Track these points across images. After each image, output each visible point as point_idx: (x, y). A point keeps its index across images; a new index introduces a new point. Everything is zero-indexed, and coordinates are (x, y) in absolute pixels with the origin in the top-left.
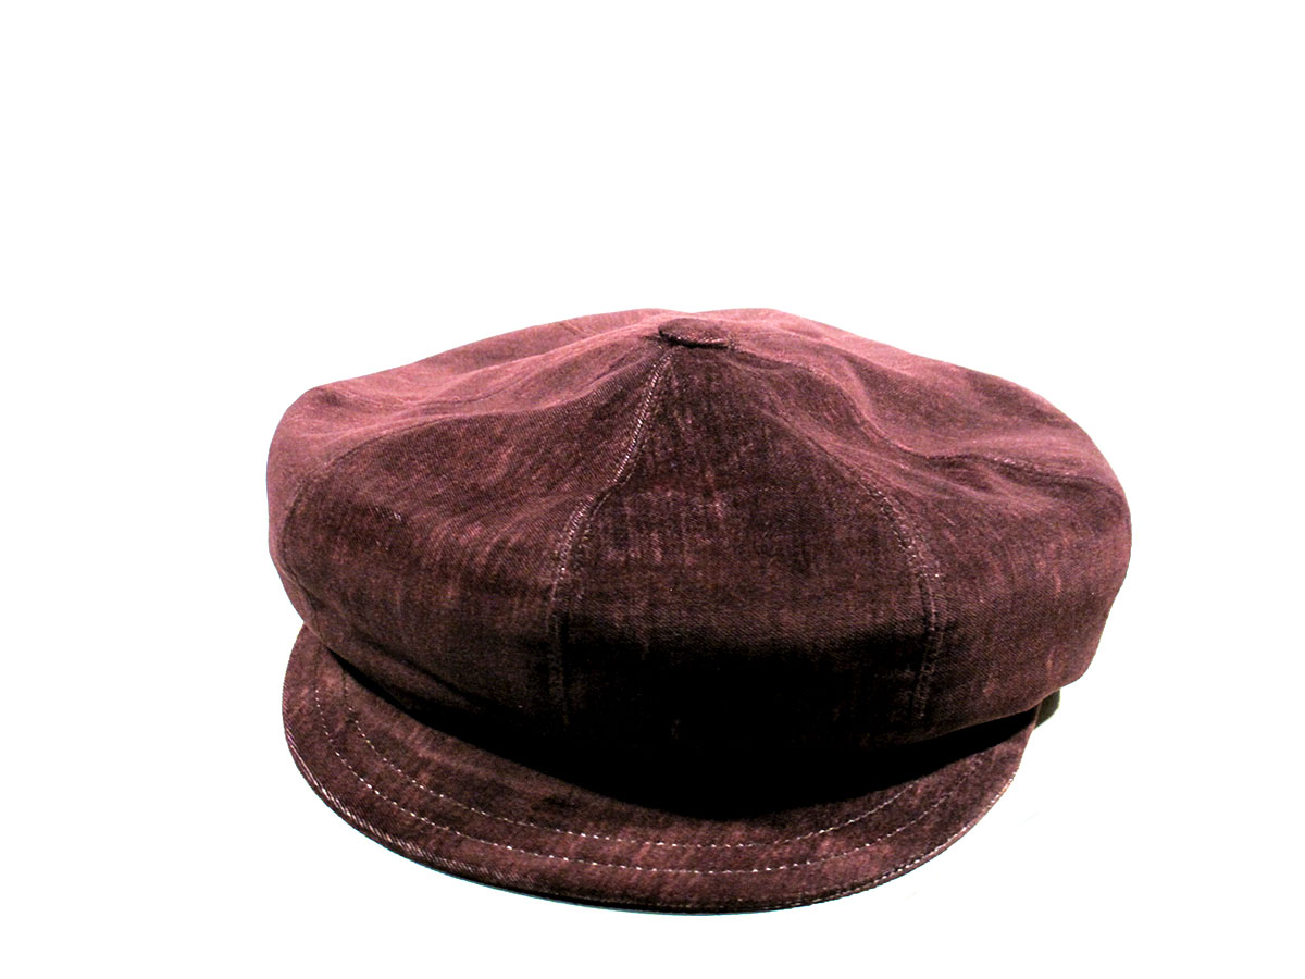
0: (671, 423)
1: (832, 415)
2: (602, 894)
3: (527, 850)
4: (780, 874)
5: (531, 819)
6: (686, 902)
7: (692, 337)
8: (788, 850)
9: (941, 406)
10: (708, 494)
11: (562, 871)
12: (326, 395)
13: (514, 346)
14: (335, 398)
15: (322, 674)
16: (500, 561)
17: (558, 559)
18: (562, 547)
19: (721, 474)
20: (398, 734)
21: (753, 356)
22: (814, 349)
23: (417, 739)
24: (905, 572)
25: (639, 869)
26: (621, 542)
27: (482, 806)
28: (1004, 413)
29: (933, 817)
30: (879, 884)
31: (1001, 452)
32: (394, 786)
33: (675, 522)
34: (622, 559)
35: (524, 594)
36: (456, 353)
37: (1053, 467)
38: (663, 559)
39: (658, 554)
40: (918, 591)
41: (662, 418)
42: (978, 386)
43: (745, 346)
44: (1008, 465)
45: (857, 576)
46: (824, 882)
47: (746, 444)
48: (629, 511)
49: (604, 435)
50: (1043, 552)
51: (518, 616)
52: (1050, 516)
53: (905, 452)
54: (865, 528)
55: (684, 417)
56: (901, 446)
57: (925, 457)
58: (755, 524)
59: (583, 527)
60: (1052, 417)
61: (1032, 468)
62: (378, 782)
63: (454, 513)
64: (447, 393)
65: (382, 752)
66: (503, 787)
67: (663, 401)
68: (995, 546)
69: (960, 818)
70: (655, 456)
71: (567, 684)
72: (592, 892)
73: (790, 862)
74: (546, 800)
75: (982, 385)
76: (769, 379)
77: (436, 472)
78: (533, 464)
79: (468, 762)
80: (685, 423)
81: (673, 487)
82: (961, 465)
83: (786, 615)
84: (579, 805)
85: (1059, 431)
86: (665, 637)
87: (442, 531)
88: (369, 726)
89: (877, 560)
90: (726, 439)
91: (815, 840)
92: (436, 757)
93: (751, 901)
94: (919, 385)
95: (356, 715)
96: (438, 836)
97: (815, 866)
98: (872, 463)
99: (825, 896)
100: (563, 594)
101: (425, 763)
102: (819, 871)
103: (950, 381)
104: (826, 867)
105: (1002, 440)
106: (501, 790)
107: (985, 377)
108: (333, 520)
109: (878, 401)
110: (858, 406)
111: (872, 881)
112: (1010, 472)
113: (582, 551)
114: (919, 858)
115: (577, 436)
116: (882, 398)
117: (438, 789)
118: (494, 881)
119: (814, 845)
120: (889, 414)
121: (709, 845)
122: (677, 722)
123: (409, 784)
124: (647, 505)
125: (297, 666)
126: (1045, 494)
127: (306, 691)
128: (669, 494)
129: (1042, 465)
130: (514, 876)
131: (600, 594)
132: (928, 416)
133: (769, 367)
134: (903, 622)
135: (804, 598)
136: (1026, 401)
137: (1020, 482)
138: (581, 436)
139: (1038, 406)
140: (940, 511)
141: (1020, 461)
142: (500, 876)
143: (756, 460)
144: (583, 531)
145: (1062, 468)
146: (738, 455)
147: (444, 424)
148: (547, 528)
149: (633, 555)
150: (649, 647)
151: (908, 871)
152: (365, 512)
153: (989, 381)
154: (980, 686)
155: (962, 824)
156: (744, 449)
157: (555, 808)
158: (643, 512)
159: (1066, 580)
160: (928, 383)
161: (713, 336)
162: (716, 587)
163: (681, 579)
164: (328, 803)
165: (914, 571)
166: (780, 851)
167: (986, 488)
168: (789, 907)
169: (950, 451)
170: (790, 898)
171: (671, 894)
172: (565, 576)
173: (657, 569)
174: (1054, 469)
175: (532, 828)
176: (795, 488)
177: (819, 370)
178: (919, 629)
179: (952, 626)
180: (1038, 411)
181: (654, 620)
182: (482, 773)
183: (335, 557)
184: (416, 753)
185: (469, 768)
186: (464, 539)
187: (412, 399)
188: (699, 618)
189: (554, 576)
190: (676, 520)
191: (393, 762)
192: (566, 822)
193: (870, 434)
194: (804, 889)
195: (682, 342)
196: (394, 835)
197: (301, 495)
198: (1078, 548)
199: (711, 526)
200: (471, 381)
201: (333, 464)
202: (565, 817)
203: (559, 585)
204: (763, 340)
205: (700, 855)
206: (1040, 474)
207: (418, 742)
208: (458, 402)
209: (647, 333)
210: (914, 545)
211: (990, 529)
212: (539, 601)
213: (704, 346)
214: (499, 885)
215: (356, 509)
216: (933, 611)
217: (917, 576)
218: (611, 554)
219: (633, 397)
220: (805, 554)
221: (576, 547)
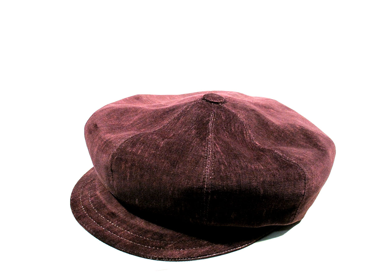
0: (179, 120)
3: (98, 223)
5: (104, 216)
8: (158, 244)
16: (106, 144)
17: (116, 147)
18: (119, 144)
20: (97, 186)
21: (225, 108)
24: (201, 174)
25: (118, 236)
26: (134, 146)
27: (97, 210)
31: (282, 151)
32: (85, 198)
35: (106, 154)
37: (292, 159)
38: (140, 153)
40: (202, 180)
41: (178, 118)
42: (303, 132)
44: (279, 155)
47: (186, 128)
49: (162, 119)
57: (260, 148)
60: (320, 147)
61: (286, 158)
62: (83, 197)
63: (109, 130)
65: (90, 190)
66: (105, 206)
67: (182, 113)
68: (237, 174)
74: (112, 212)
75: (305, 133)
80: (181, 120)
84: (118, 216)
86: (133, 174)
88: (94, 183)
89: (195, 168)
90: (183, 126)
92: (99, 194)
95: (94, 180)
96: (83, 213)
101: (96, 195)
104: (165, 251)
117: (93, 202)
123: (88, 199)
128: (155, 137)
136: (315, 140)
140: (225, 160)
141: (284, 155)
142: (86, 227)
144: (126, 141)
145: (295, 160)
146: (181, 131)
149: (133, 150)
150: (129, 176)
153: (307, 132)
156: (183, 130)
157: (112, 215)
162: (149, 164)
163: (142, 160)
165: (204, 174)
166: (156, 243)
172: (115, 152)
173: (137, 155)
175: (103, 218)
182: (104, 202)
184: (96, 192)
189: (113, 151)
202: (112, 218)
203: (113, 153)
205: (135, 238)
206: (286, 160)
207: (99, 190)
210: (208, 167)
211: (239, 169)
216: (206, 187)
217: (204, 176)
218: (129, 149)
219: (176, 110)
220: (177, 162)
221: (121, 145)
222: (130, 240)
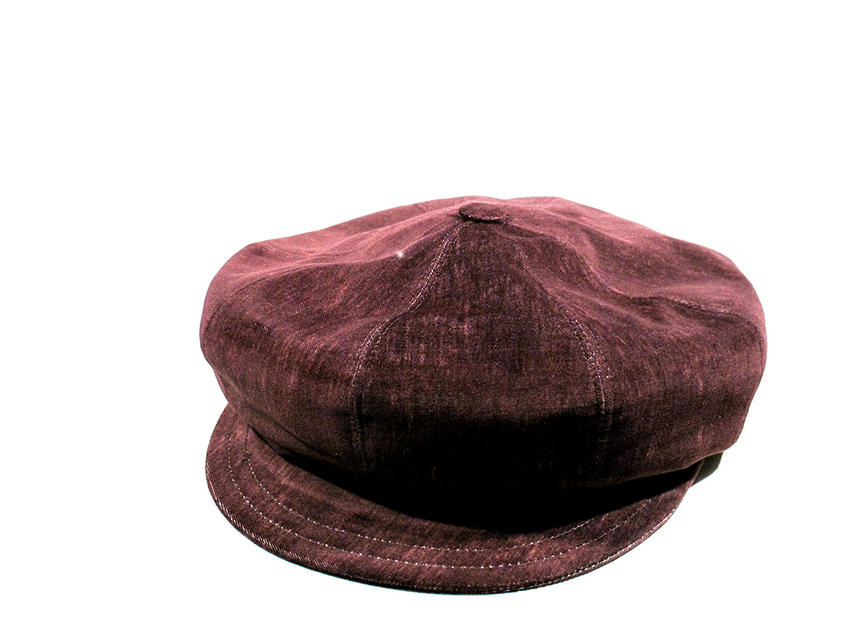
0: (451, 273)
1: (566, 269)
2: (380, 578)
3: (337, 547)
4: (498, 570)
5: (343, 527)
6: (434, 585)
7: (478, 216)
8: (506, 555)
9: (649, 264)
10: (461, 319)
11: (356, 561)
12: (256, 249)
13: (386, 218)
14: (261, 251)
15: (236, 428)
16: (323, 360)
17: (358, 359)
18: (361, 351)
19: (473, 306)
20: (271, 468)
21: (519, 228)
22: (563, 224)
23: (283, 473)
24: (585, 375)
25: (406, 562)
26: (400, 348)
27: (314, 518)
28: (696, 270)
29: (609, 537)
30: (564, 580)
31: (681, 295)
32: (262, 502)
33: (436, 337)
34: (398, 360)
35: (335, 382)
36: (350, 223)
37: (713, 307)
38: (424, 361)
39: (422, 358)
40: (593, 387)
41: (447, 268)
42: (680, 251)
43: (516, 222)
44: (683, 304)
45: (553, 376)
46: (526, 577)
47: (493, 286)
48: (408, 329)
49: (408, 279)
50: (689, 363)
51: (332, 396)
52: (698, 338)
53: (617, 294)
54: (562, 345)
55: (460, 269)
56: (614, 290)
57: (629, 298)
58: (489, 339)
59: (377, 339)
60: (729, 273)
61: (699, 307)
62: (254, 500)
63: (301, 327)
64: (333, 249)
65: (260, 480)
66: (329, 505)
67: (449, 257)
68: (653, 358)
69: (628, 539)
70: (436, 294)
71: (363, 440)
72: (373, 576)
73: (506, 563)
74: (355, 515)
75: (684, 250)
76: (523, 244)
77: (298, 300)
78: (359, 297)
79: (310, 488)
80: (459, 271)
81: (440, 315)
82: (650, 304)
83: (503, 401)
84: (376, 520)
85: (729, 282)
86: (423, 412)
87: (291, 337)
88: (255, 463)
89: (567, 365)
90: (482, 283)
91: (526, 548)
92: (292, 484)
93: (476, 587)
94: (636, 249)
95: (249, 456)
96: (283, 536)
97: (523, 566)
98: (579, 301)
99: (527, 587)
100: (358, 383)
101: (285, 487)
102: (525, 570)
103: (659, 247)
104: (530, 566)
105: (686, 288)
106: (327, 507)
107: (685, 244)
108: (230, 329)
109: (605, 260)
110: (587, 262)
111: (560, 577)
112: (683, 310)
113: (374, 355)
114: (596, 564)
115: (389, 279)
116: (607, 258)
117: (289, 505)
118: (314, 567)
119: (525, 552)
120: (611, 268)
121: (456, 549)
122: (434, 468)
123: (272, 501)
124: (421, 326)
125: (222, 423)
126: (702, 324)
127: (223, 439)
128: (437, 318)
129: (706, 305)
130: (326, 564)
131: (383, 383)
132: (639, 270)
133: (527, 236)
134: (582, 408)
135: (516, 390)
136: (712, 262)
137: (688, 316)
138: (392, 280)
139: (720, 266)
140: (617, 334)
141: (691, 302)
142: (317, 564)
143: (496, 297)
144: (376, 341)
145: (720, 307)
146: (486, 294)
147: (308, 270)
148: (354, 339)
149: (406, 358)
150: (414, 419)
151: (587, 572)
152: (248, 326)
153: (688, 248)
154: (643, 451)
155: (629, 543)
156: (490, 290)
157: (359, 520)
158: (418, 330)
159: (706, 382)
160: (642, 248)
161: (494, 215)
162: (458, 381)
163: (436, 374)
164: (222, 511)
165: (592, 373)
166: (501, 555)
167: (659, 319)
168: (502, 592)
169: (648, 294)
170: (502, 586)
171: (424, 580)
172: (361, 371)
173: (420, 368)
174: (714, 308)
175: (342, 533)
176: (518, 316)
177: (563, 238)
178: (593, 412)
179: (617, 412)
180: (720, 269)
181: (416, 400)
182: (318, 496)
183: (230, 353)
184: (280, 481)
185: (310, 492)
186: (303, 345)
187: (312, 253)
188: (446, 400)
189: (354, 371)
190: (437, 335)
191: (266, 487)
192: (366, 530)
193: (593, 281)
194: (512, 581)
195: (471, 219)
196: (256, 534)
197: (215, 313)
198: (717, 361)
199: (459, 340)
200: (349, 241)
201: (236, 294)
202: (366, 527)
203: (356, 376)
204: (531, 218)
205: (447, 555)
206: (703, 311)
207: (282, 475)
208: (338, 255)
209: (452, 213)
210: (593, 357)
211: (652, 347)
212: (343, 386)
213: (486, 222)
214: (317, 569)
215: (243, 324)
216: (604, 401)
217: (593, 377)
218: (392, 357)
219: (430, 254)
220: (520, 360)
221: (369, 352)
222: (440, 563)
